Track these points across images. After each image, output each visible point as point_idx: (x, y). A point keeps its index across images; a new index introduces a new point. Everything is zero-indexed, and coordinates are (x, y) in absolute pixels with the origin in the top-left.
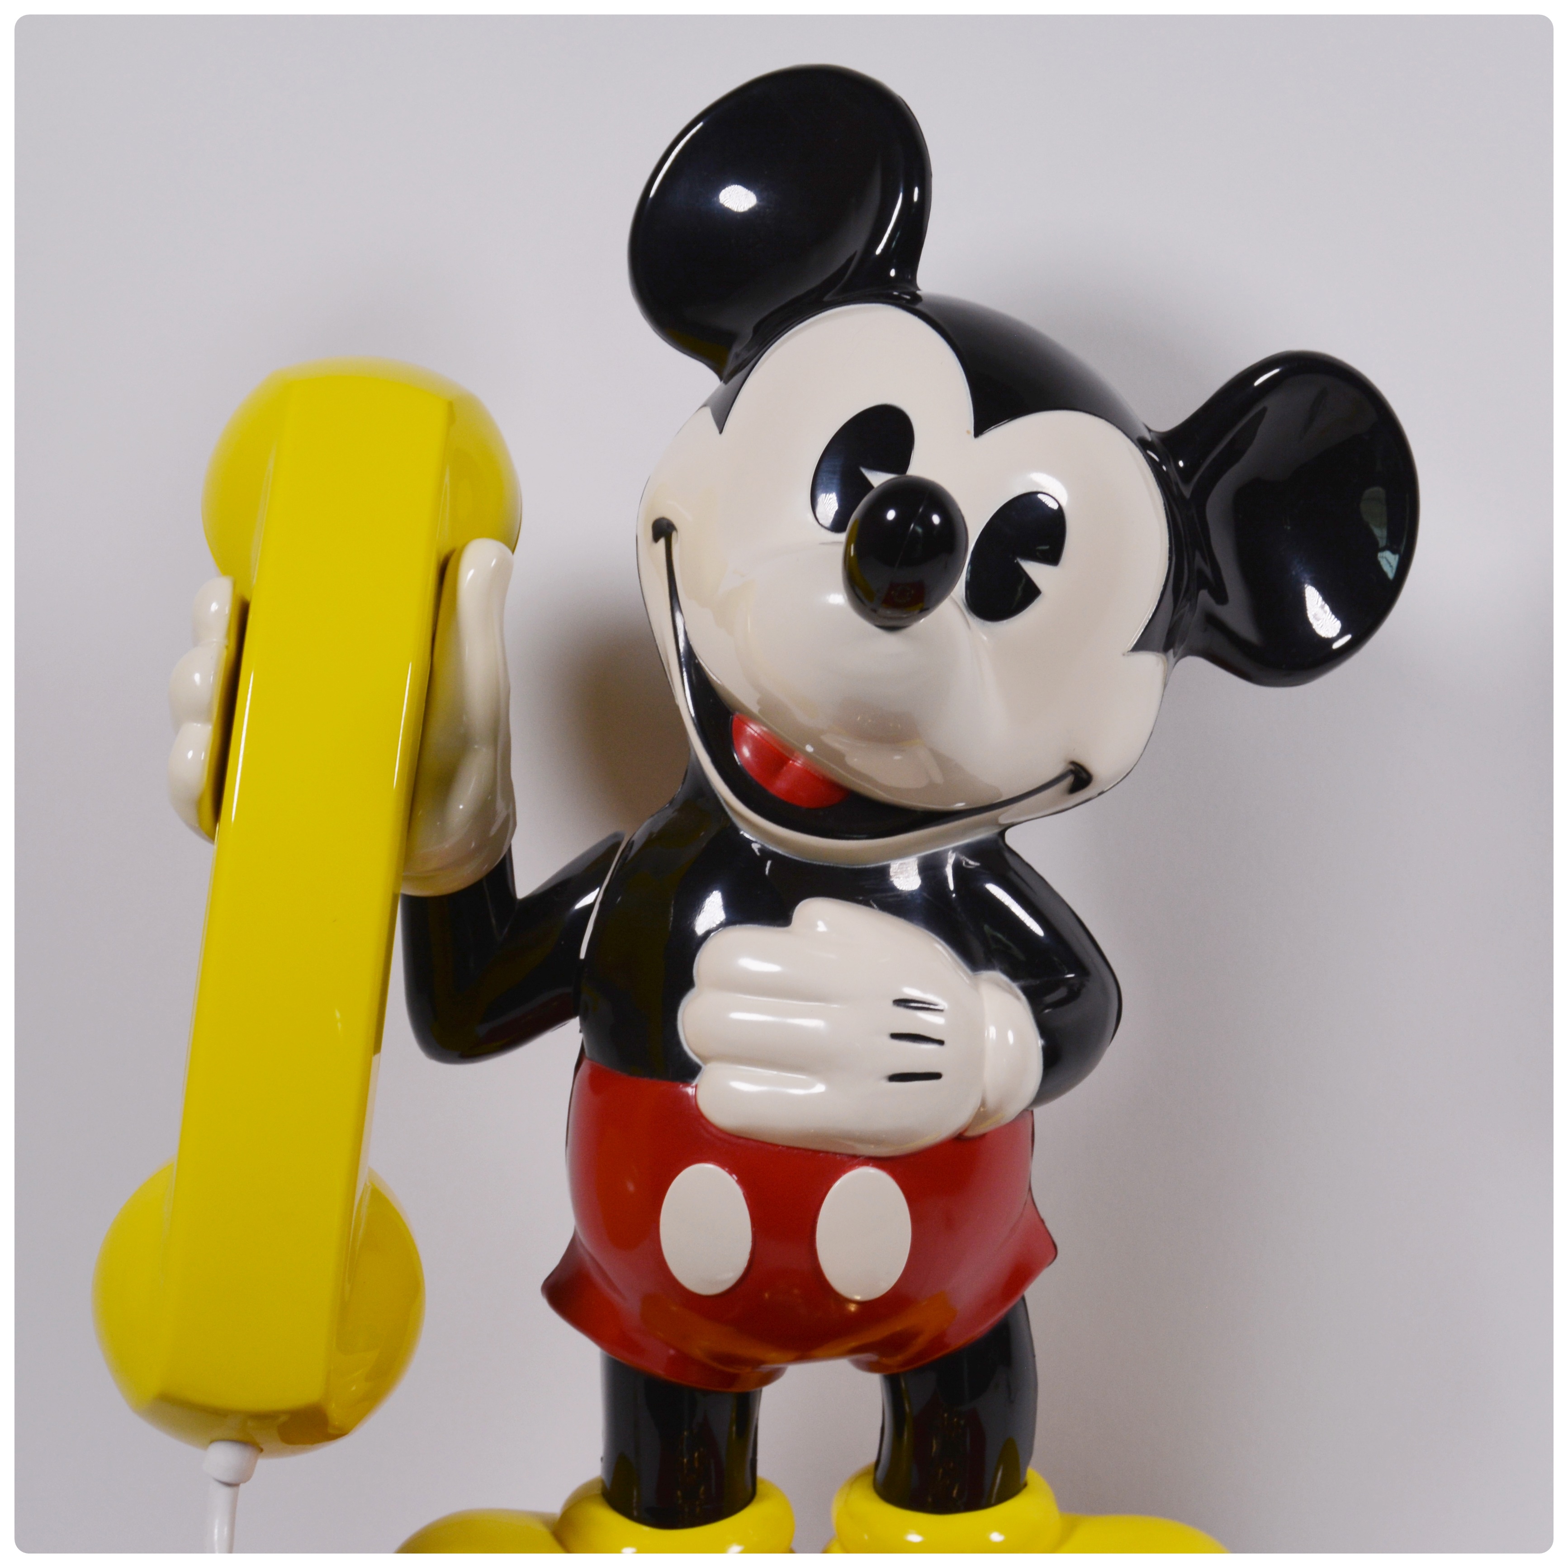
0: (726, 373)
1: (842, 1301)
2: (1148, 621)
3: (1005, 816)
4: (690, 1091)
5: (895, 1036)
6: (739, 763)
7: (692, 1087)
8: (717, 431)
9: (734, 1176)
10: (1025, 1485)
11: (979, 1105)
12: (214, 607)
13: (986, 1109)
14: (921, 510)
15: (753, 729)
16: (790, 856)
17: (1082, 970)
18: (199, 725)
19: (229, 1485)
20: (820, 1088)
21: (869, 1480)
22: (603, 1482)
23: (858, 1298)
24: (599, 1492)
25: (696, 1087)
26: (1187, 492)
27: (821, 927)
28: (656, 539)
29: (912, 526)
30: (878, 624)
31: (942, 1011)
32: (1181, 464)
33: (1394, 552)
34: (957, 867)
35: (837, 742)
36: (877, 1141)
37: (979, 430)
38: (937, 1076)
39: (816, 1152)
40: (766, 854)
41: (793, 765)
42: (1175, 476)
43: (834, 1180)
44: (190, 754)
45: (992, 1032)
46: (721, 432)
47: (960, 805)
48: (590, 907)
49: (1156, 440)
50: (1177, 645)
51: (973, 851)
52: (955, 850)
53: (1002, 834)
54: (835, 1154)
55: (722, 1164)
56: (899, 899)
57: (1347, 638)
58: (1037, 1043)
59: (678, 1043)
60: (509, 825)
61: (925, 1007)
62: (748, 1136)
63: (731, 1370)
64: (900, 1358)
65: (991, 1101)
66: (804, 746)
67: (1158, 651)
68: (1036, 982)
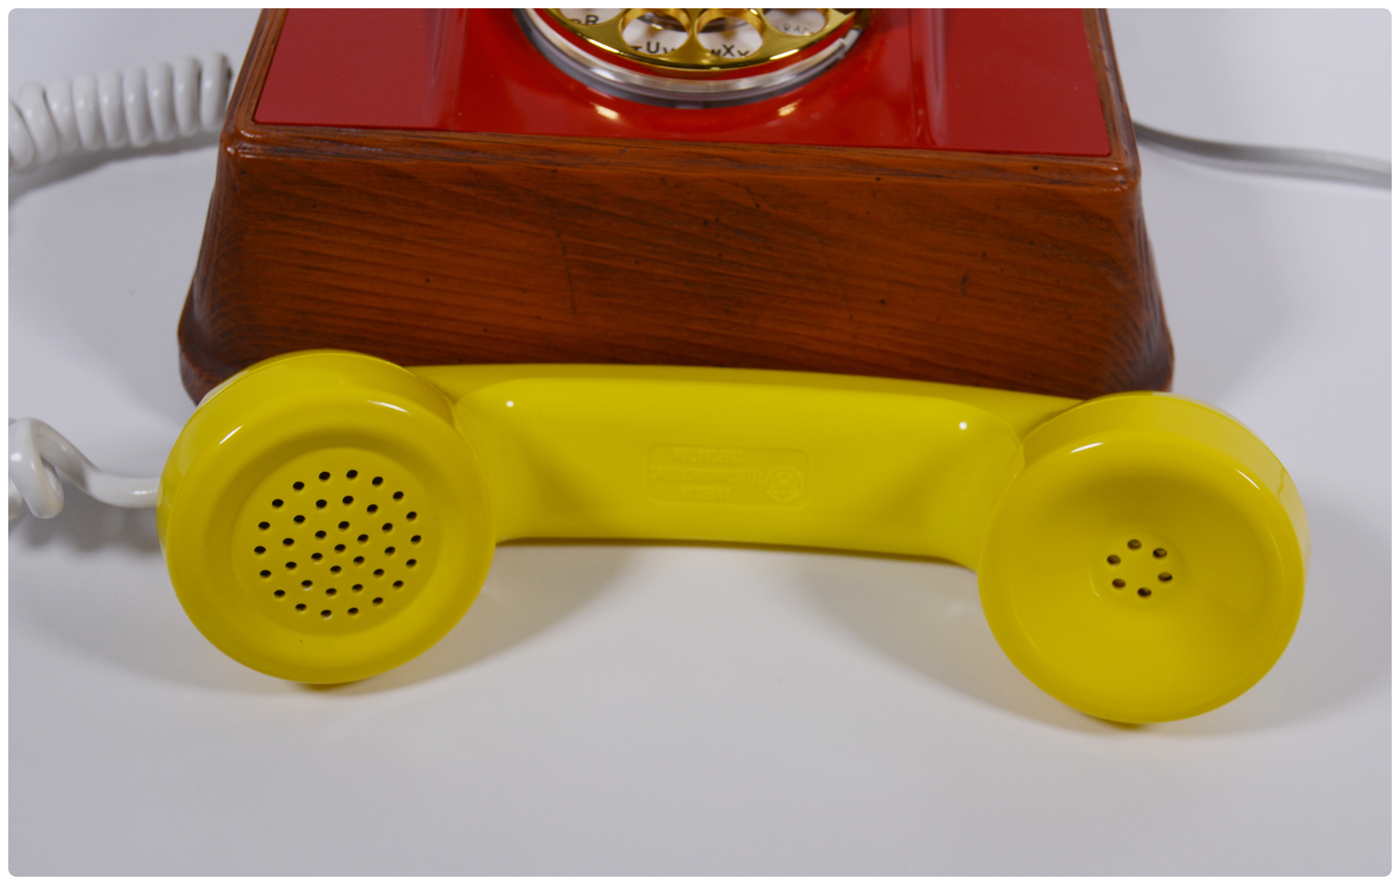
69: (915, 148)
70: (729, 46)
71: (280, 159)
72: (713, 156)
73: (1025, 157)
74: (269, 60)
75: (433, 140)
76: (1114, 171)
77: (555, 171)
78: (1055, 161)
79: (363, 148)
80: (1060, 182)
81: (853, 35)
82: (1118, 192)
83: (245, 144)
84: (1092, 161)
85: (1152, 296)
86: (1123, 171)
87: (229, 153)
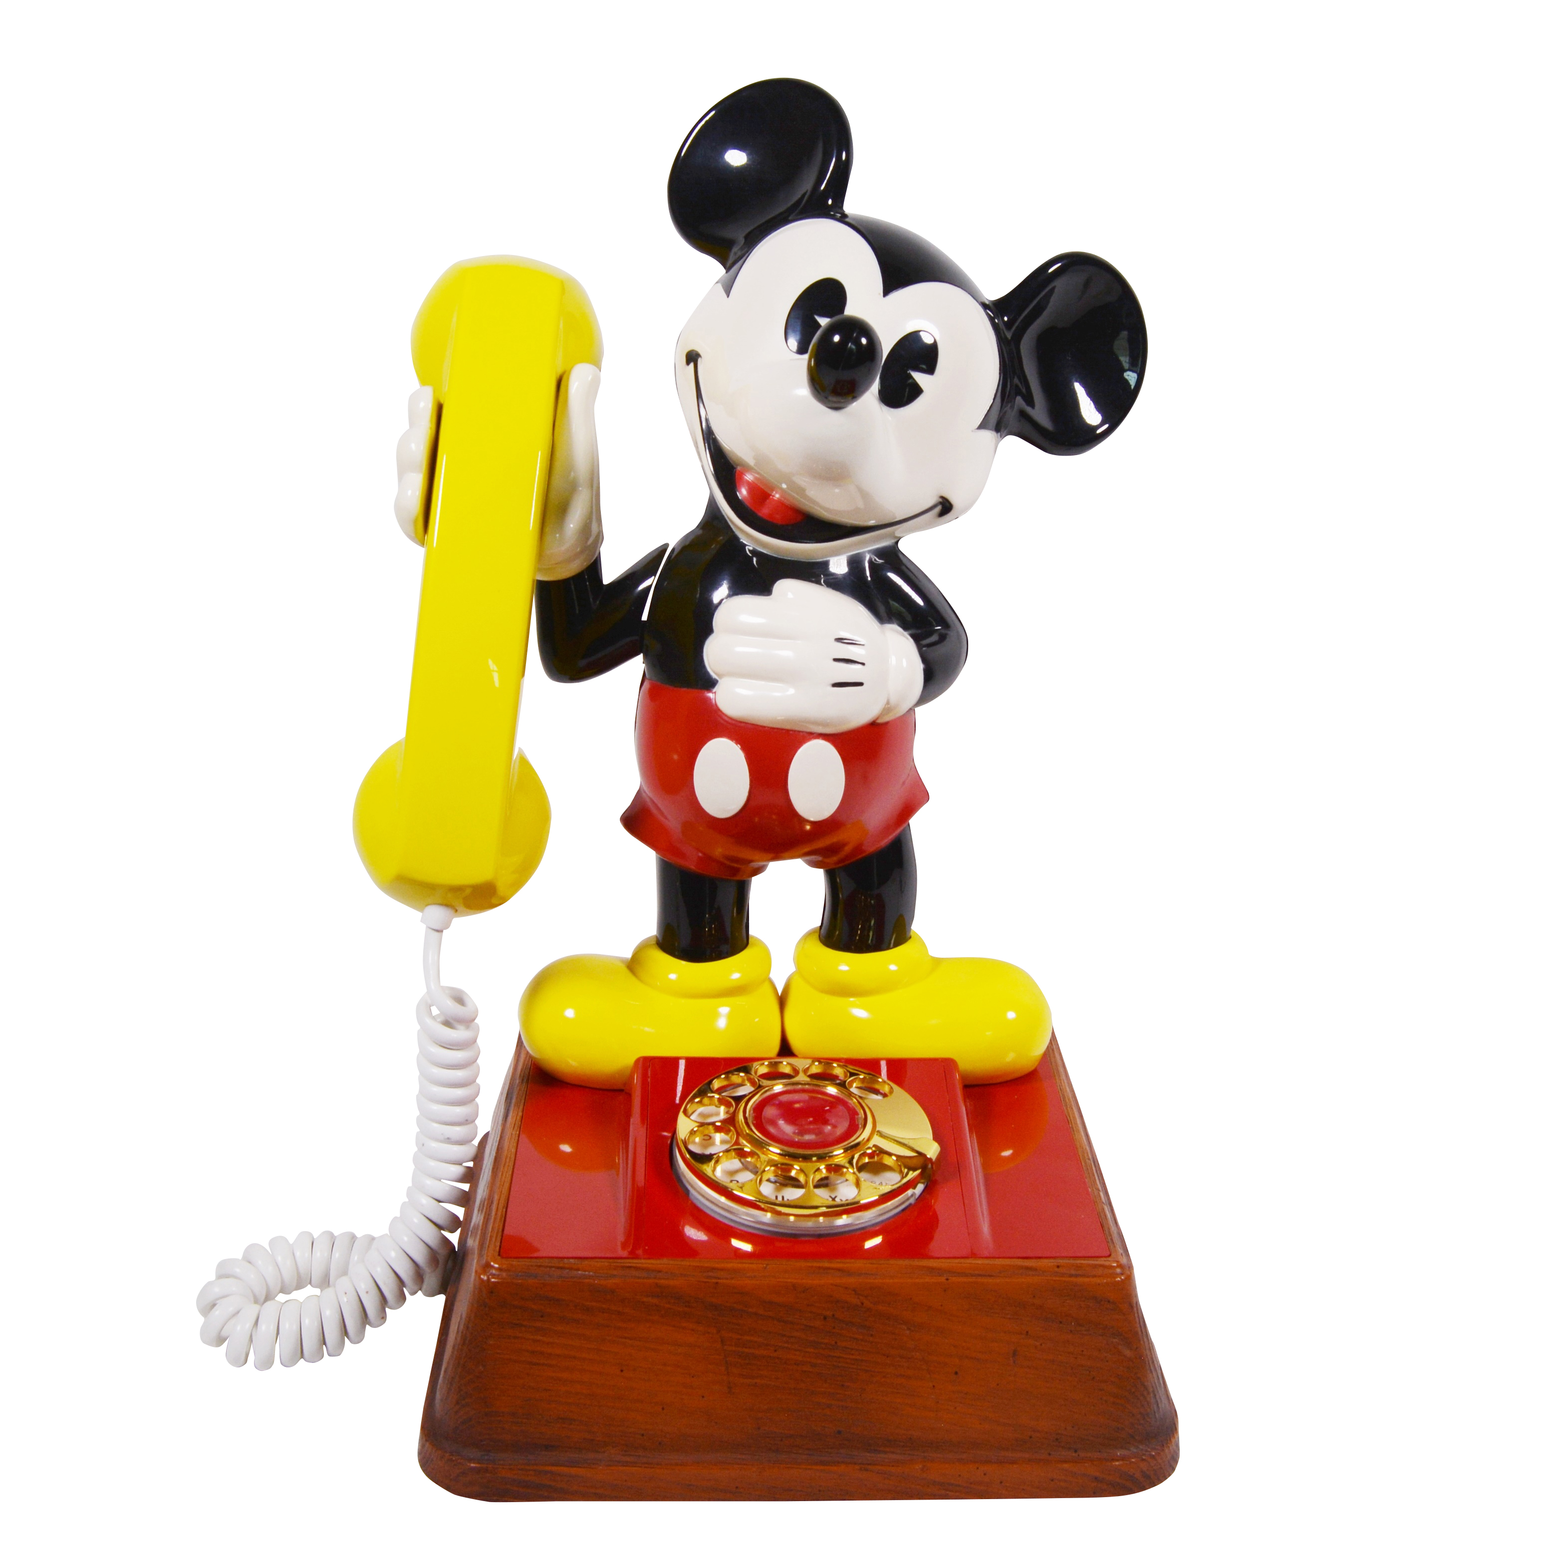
0: (728, 265)
1: (802, 820)
2: (987, 411)
3: (898, 530)
4: (711, 695)
5: (836, 660)
6: (740, 498)
7: (713, 693)
8: (726, 296)
9: (739, 745)
10: (910, 937)
11: (885, 703)
12: (422, 405)
13: (889, 706)
14: (855, 335)
15: (749, 477)
16: (771, 554)
17: (946, 625)
18: (415, 474)
19: (438, 931)
20: (791, 691)
21: (817, 935)
22: (657, 937)
23: (812, 819)
24: (655, 943)
25: (715, 693)
26: (1009, 335)
27: (790, 595)
28: (688, 363)
29: (850, 344)
30: (829, 406)
31: (863, 645)
32: (1006, 319)
33: (1133, 371)
34: (870, 562)
35: (802, 481)
36: (825, 724)
37: (887, 291)
38: (861, 684)
39: (788, 731)
40: (755, 553)
41: (773, 499)
42: (1002, 326)
43: (799, 747)
44: (410, 493)
45: (893, 660)
46: (728, 296)
47: (872, 523)
48: (650, 587)
49: (991, 305)
50: (1002, 430)
51: (880, 553)
52: (869, 552)
53: (897, 543)
54: (799, 732)
55: (731, 738)
56: (837, 580)
57: (1106, 426)
58: (919, 667)
59: (704, 667)
60: (599, 538)
61: (852, 643)
62: (747, 721)
63: (736, 865)
64: (835, 859)
65: (893, 701)
66: (781, 484)
67: (991, 430)
68: (919, 631)
69: (971, 1258)
70: (833, 1197)
71: (520, 1281)
72: (829, 1268)
73: (1052, 1260)
74: (503, 1219)
75: (630, 1265)
76: (1114, 1266)
77: (717, 1283)
78: (1072, 1261)
79: (580, 1272)
80: (1077, 1276)
81: (920, 1187)
82: (1119, 1281)
83: (494, 1272)
84: (1097, 1261)
85: (1153, 1362)
86: (1120, 1266)
87: (482, 1280)
